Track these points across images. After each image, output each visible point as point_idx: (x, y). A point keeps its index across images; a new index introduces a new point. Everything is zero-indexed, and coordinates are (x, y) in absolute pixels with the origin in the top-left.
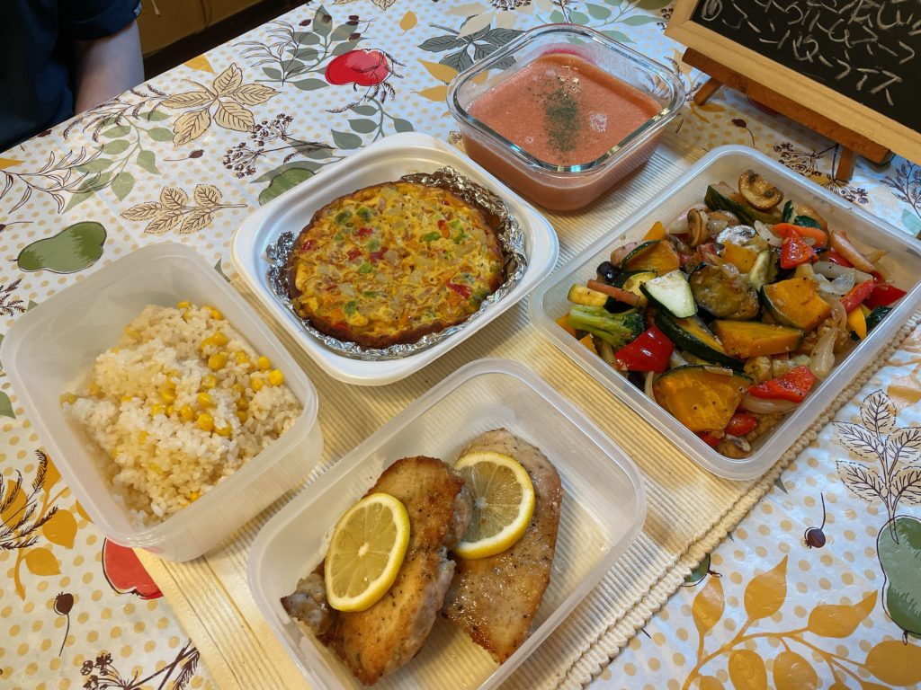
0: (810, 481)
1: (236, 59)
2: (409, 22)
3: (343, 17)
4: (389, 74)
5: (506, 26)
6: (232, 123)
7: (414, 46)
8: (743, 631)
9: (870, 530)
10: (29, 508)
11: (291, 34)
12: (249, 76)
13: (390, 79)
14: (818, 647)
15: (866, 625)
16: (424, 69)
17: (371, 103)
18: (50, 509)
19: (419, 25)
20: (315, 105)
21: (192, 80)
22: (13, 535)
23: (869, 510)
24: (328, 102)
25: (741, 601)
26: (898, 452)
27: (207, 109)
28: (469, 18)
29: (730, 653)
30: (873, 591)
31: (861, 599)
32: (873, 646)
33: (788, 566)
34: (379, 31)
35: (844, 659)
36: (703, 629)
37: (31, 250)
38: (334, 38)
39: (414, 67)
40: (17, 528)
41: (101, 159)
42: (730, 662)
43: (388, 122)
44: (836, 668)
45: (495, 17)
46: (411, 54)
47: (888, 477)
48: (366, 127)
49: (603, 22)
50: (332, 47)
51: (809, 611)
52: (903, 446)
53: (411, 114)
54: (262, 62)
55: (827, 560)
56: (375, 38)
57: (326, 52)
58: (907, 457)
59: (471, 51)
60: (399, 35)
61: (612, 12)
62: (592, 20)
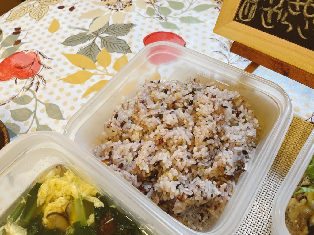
2: (54, 27)
3: (11, 29)
4: (42, 67)
5: (119, 22)
7: (59, 43)
13: (42, 72)
17: (29, 93)
19: (62, 28)
28: (95, 19)
34: (34, 36)
39: (59, 60)
43: (41, 107)
45: (111, 17)
46: (57, 49)
49: (180, 11)
53: (58, 98)
56: (31, 41)
59: (98, 42)
60: (48, 37)
61: (185, 4)
62: (174, 11)
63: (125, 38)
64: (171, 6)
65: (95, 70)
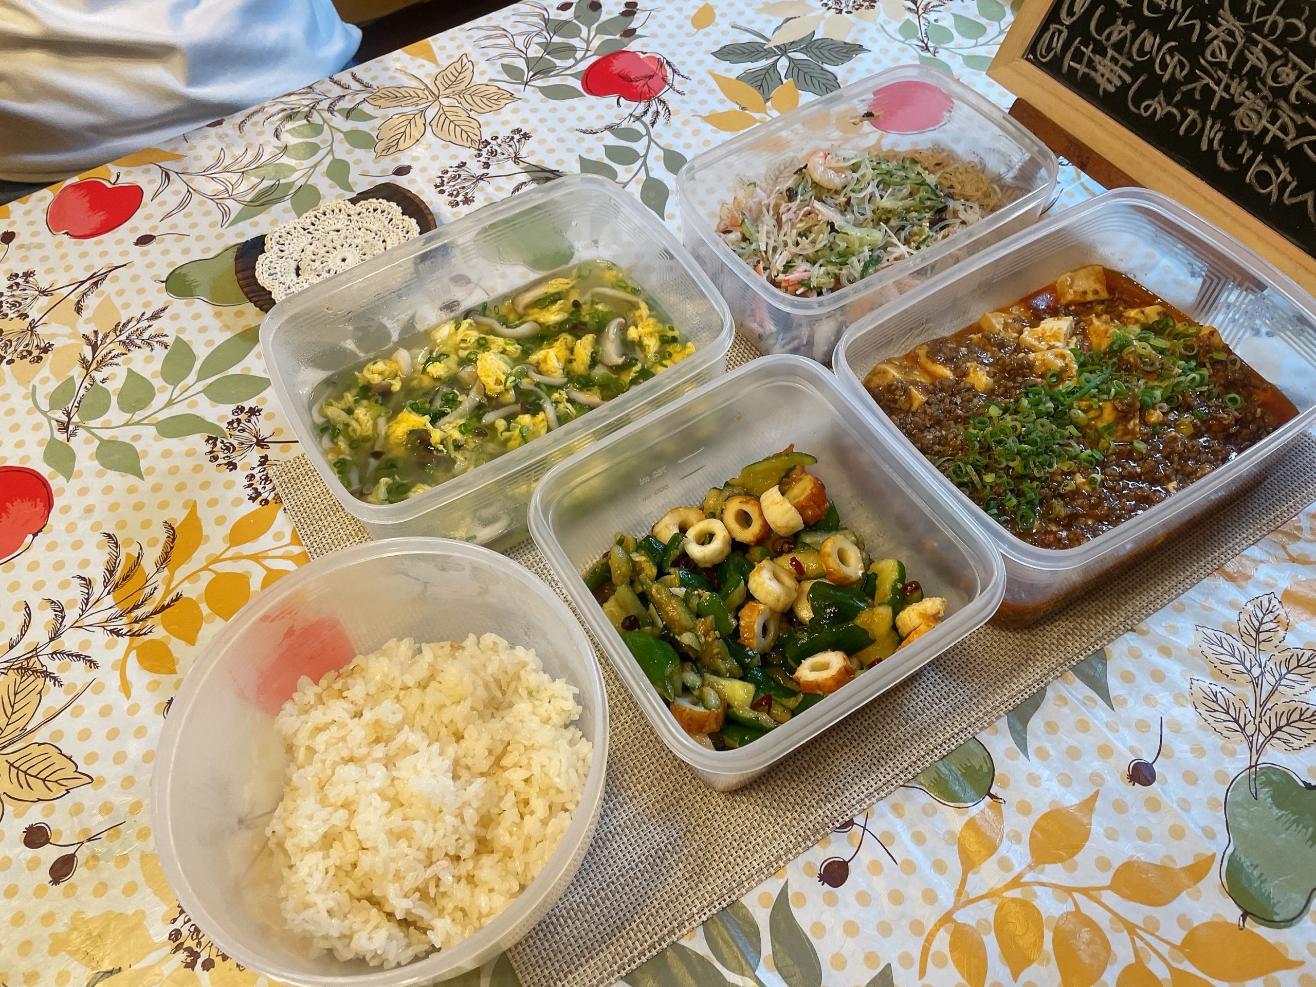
0: (1149, 700)
1: (469, 48)
2: (704, 18)
3: (618, 4)
4: (667, 87)
5: (836, 37)
6: (452, 133)
7: (706, 52)
8: (1020, 876)
9: (1220, 775)
10: (147, 590)
11: (544, 20)
12: (483, 73)
13: (667, 95)
14: (1121, 914)
15: (1189, 895)
16: (715, 86)
17: (638, 126)
18: (173, 595)
19: (717, 24)
20: (562, 120)
21: (409, 71)
22: (125, 620)
23: (1223, 749)
24: (581, 119)
25: (1026, 837)
26: (1281, 679)
27: (423, 112)
28: (787, 20)
29: (999, 900)
30: (1210, 854)
31: (1190, 862)
32: (1196, 923)
33: (1098, 804)
34: (662, 26)
35: (1152, 934)
36: (969, 864)
37: (183, 271)
38: (600, 31)
39: (701, 82)
40: (130, 612)
41: (282, 164)
42: (999, 910)
43: (656, 152)
44: (1139, 944)
45: (823, 22)
46: (700, 62)
47: (1259, 710)
48: (626, 157)
49: (971, 42)
50: (595, 44)
51: (1116, 865)
52: (1289, 672)
53: (688, 146)
54: (502, 56)
55: (1154, 805)
56: (654, 36)
57: (587, 50)
58: (1292, 687)
59: (782, 67)
60: (689, 35)
61: (989, 29)
62: (958, 39)
63: (838, 70)
64: (956, 27)
65: (764, 115)
